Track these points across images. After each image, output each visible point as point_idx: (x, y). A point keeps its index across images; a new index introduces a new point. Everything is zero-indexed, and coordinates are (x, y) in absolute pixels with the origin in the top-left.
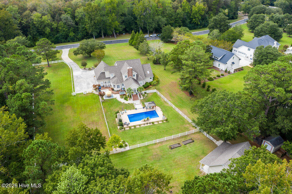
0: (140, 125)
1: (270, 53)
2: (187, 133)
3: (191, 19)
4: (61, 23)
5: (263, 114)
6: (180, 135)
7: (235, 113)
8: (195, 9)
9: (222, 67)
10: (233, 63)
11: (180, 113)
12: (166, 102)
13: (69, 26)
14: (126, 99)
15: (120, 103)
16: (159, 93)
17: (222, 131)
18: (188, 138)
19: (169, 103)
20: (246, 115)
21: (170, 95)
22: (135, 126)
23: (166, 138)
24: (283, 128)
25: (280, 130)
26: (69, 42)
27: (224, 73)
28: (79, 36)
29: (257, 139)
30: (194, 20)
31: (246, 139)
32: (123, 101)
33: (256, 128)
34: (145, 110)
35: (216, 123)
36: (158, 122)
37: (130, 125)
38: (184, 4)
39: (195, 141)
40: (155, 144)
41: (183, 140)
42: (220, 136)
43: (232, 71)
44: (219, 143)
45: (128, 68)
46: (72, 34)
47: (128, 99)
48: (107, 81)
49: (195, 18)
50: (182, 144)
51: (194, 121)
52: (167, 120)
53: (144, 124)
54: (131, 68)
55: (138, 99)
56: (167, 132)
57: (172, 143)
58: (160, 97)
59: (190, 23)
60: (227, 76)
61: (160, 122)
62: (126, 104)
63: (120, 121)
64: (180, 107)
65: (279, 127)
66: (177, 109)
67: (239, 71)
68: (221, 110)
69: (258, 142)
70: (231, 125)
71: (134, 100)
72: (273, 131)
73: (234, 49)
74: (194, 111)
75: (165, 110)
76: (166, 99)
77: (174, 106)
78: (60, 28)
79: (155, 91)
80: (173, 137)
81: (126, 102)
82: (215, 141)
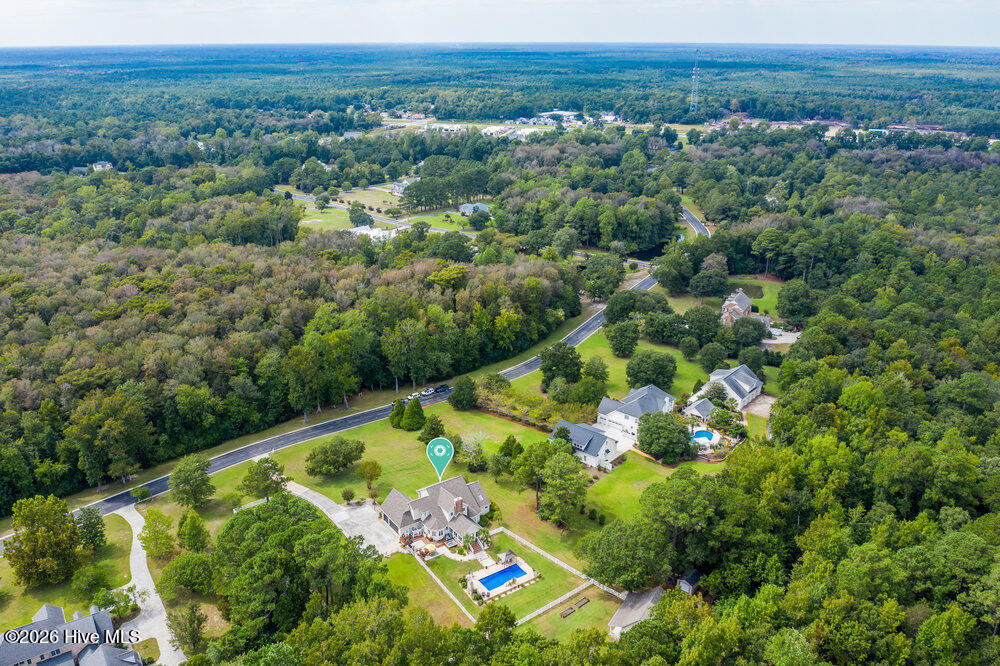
0: (505, 593)
1: (662, 427)
2: (576, 591)
3: (496, 342)
4: (232, 397)
5: (671, 546)
6: (568, 595)
7: (640, 553)
8: (501, 322)
9: (591, 461)
10: (607, 451)
11: (556, 561)
12: (525, 546)
13: (249, 400)
14: (461, 553)
15: (454, 561)
16: (508, 532)
17: (629, 578)
18: (581, 597)
19: (532, 546)
20: (652, 553)
21: (529, 534)
22: (499, 596)
23: (551, 604)
24: (696, 559)
25: (694, 563)
26: (248, 433)
27: (596, 473)
28: (271, 417)
29: (670, 580)
30: (501, 342)
31: (657, 584)
32: (456, 557)
33: (667, 567)
34: (501, 567)
35: (619, 570)
36: (528, 582)
37: (491, 596)
38: (478, 314)
39: (591, 600)
40: (540, 615)
41: (574, 601)
42: (628, 586)
43: (609, 467)
44: (623, 596)
45: (456, 500)
46: (256, 417)
47: (465, 552)
48: (415, 525)
49: (502, 338)
50: (576, 608)
51: (585, 571)
52: (540, 577)
53: (511, 590)
54: (461, 498)
55: (481, 549)
56: (549, 594)
57: (562, 609)
58: (513, 540)
59: (494, 348)
60: (604, 478)
61: (532, 582)
62: (466, 563)
63: (475, 592)
64: (549, 551)
65: (691, 559)
66: (549, 556)
67: (620, 463)
68: (623, 552)
69: (672, 583)
70: (639, 570)
71: (476, 552)
72: (686, 565)
73: (600, 415)
74: (579, 556)
75: (531, 560)
76: (525, 542)
77: (542, 552)
78: (233, 409)
79: (501, 529)
80: (560, 600)
81: (465, 559)
82: (617, 594)
